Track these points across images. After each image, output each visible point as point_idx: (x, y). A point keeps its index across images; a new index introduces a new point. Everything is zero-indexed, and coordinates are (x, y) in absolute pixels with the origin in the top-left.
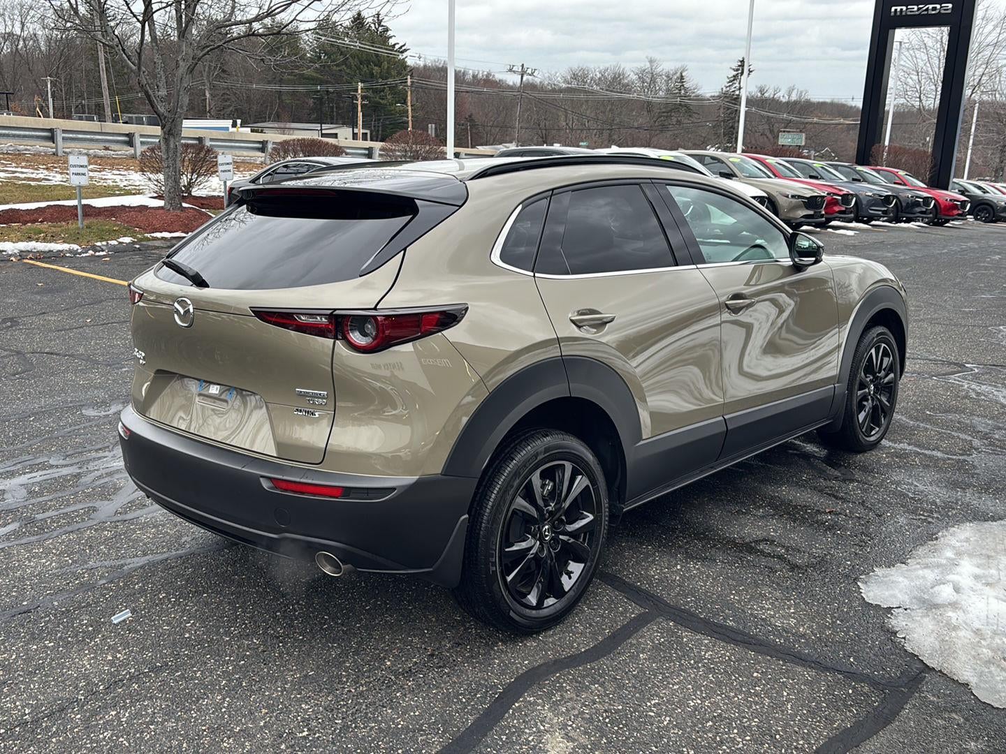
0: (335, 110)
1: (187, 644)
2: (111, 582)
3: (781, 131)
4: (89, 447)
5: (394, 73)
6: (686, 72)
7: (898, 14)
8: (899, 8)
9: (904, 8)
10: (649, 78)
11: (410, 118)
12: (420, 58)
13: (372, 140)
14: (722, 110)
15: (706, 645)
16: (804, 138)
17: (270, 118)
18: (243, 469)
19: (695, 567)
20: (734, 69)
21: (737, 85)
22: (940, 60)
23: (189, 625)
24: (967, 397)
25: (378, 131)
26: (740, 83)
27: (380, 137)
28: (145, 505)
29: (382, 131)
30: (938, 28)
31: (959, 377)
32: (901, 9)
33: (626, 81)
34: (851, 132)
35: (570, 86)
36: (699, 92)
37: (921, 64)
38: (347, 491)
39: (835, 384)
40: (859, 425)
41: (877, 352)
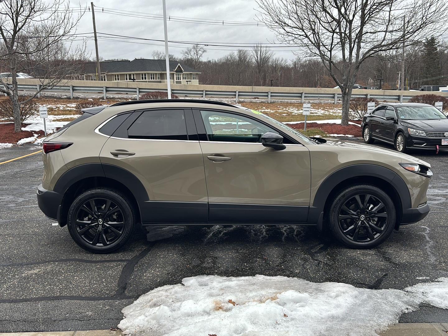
39: (309, 206)
40: (343, 233)
41: (363, 198)
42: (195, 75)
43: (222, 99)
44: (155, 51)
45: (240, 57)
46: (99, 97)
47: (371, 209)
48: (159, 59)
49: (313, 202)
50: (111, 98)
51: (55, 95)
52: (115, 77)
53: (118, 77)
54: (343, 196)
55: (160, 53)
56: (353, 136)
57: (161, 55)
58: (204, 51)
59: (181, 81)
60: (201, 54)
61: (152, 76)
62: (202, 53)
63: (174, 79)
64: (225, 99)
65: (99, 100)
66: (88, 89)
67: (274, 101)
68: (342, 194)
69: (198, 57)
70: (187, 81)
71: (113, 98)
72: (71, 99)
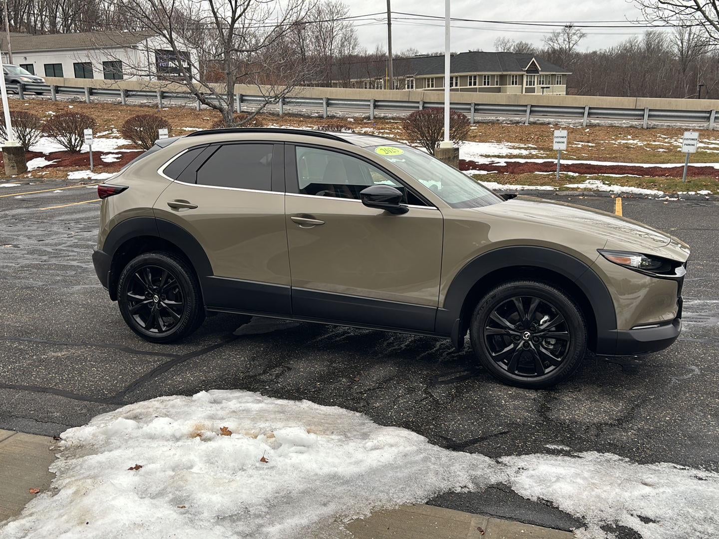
39: (438, 308)
40: (492, 357)
41: (527, 303)
42: (560, 77)
43: (560, 120)
44: (500, 38)
45: (648, 44)
46: (363, 116)
47: (543, 322)
48: (505, 51)
49: (443, 302)
50: (380, 118)
51: (302, 111)
52: (429, 82)
53: (432, 81)
54: (494, 297)
55: (508, 41)
57: (508, 46)
58: (583, 35)
59: (535, 88)
60: (576, 40)
61: (486, 79)
62: (578, 39)
63: (522, 84)
64: (565, 120)
65: (363, 120)
66: (349, 102)
67: (655, 125)
68: (491, 293)
69: (571, 45)
70: (543, 88)
71: (384, 118)
72: (323, 118)
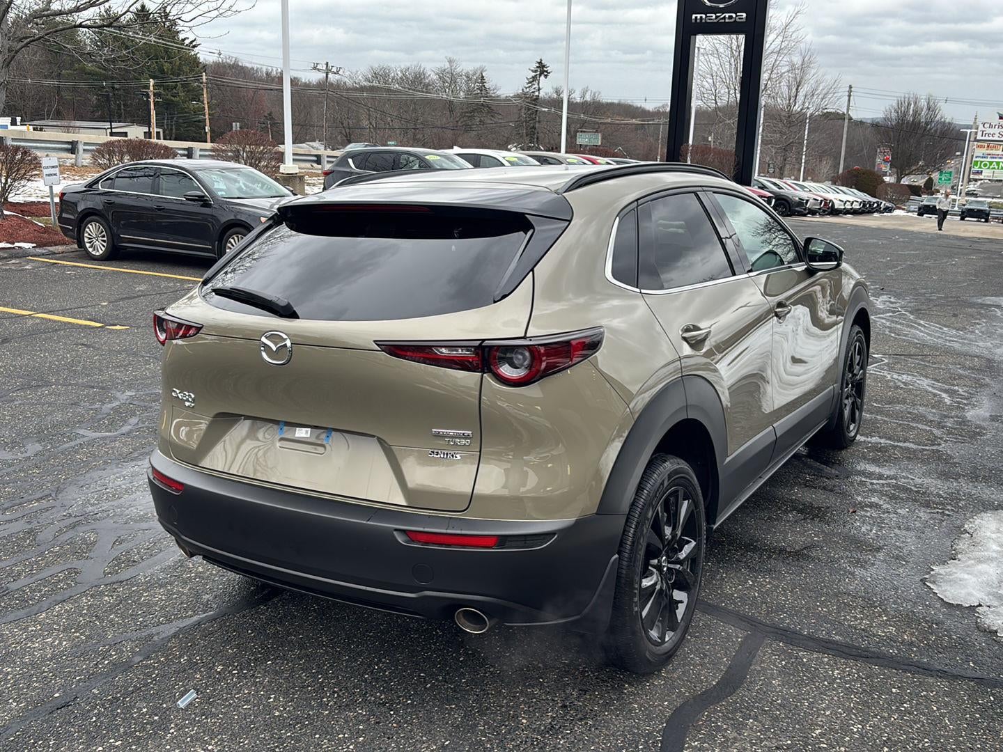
0: (122, 107)
1: (282, 723)
2: (148, 657)
3: (578, 132)
4: (26, 497)
5: (186, 69)
6: (486, 72)
7: (698, 21)
8: (699, 16)
9: (704, 16)
10: (449, 78)
11: (207, 116)
12: (220, 54)
13: (164, 139)
14: (523, 110)
15: (827, 664)
16: (600, 138)
17: (48, 115)
18: (368, 523)
19: (766, 581)
20: (532, 71)
21: (536, 86)
22: (730, 64)
23: (272, 700)
24: (897, 387)
25: (171, 129)
26: (538, 84)
27: (173, 135)
28: (134, 561)
29: (176, 130)
30: (727, 36)
31: (876, 367)
32: (701, 17)
33: (427, 81)
34: (639, 132)
35: (371, 84)
36: (498, 93)
37: (715, 68)
38: (503, 540)
56: (35, 245)
